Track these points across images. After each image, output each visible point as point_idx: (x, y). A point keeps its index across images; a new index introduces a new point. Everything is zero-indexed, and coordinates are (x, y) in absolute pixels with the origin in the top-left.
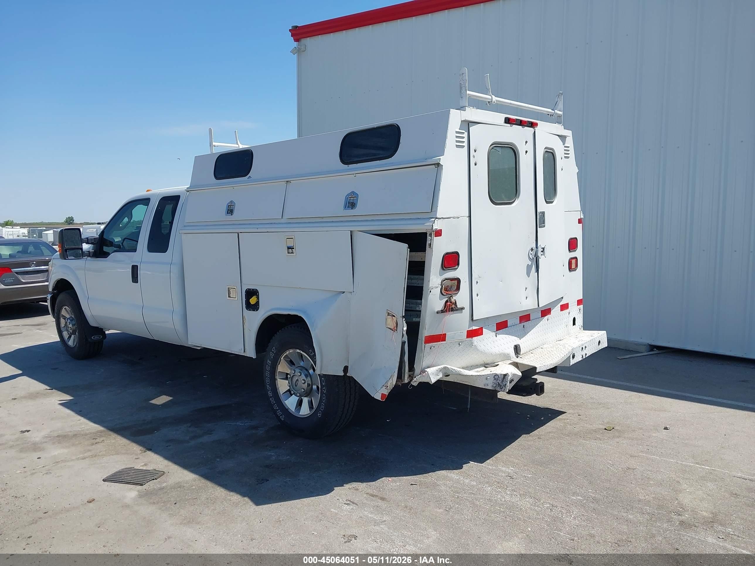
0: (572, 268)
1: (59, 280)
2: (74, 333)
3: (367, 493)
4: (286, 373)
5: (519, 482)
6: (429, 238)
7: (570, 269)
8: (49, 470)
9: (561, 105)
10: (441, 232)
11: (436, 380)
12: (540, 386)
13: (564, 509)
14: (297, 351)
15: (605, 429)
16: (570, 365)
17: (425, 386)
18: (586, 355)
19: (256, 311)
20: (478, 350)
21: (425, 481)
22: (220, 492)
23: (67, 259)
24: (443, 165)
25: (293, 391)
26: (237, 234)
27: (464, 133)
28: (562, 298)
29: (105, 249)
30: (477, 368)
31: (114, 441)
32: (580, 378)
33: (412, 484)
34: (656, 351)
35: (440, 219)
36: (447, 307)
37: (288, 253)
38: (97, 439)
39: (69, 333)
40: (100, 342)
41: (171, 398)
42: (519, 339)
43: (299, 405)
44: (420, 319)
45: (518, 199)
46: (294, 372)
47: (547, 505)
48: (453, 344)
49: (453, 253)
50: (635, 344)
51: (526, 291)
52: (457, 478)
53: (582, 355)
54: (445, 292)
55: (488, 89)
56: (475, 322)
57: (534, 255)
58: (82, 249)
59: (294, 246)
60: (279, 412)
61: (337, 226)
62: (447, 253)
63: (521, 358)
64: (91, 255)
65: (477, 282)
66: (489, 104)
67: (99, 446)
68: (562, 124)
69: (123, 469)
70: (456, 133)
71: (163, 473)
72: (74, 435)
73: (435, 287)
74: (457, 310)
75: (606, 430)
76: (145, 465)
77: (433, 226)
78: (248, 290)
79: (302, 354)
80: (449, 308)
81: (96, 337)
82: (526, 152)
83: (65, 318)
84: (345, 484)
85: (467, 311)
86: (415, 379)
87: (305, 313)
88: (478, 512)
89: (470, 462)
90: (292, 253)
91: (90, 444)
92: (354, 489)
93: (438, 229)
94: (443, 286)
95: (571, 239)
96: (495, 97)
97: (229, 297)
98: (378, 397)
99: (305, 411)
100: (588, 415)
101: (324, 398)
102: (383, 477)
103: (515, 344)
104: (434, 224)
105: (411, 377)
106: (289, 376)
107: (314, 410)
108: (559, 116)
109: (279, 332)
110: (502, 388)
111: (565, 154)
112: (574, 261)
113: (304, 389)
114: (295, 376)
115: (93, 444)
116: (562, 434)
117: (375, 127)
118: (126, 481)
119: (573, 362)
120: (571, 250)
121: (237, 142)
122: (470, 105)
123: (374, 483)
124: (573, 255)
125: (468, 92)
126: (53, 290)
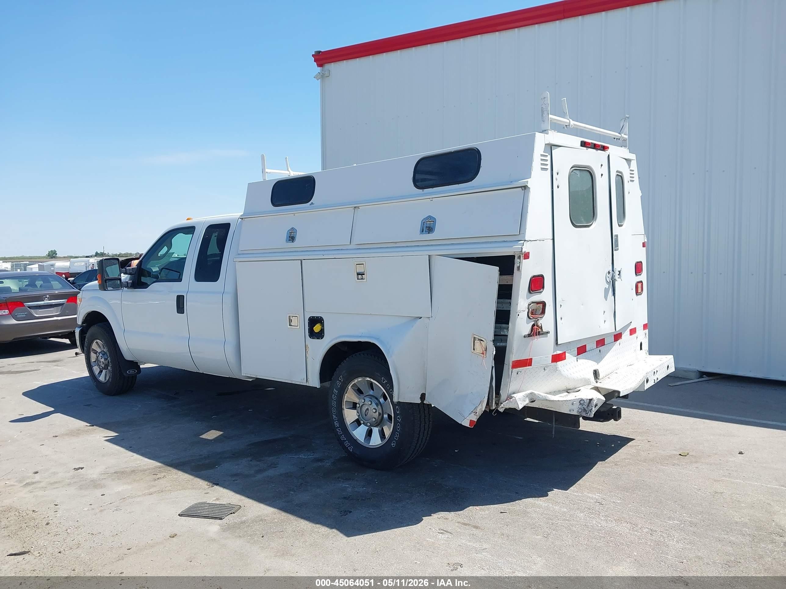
0: (639, 292)
1: (90, 313)
2: (106, 367)
3: (458, 522)
4: (353, 402)
5: (610, 508)
6: (517, 261)
7: (637, 293)
8: (117, 507)
9: (626, 130)
10: (529, 255)
11: (523, 406)
12: (618, 412)
13: (664, 533)
14: (367, 379)
15: (680, 455)
16: (644, 389)
17: (511, 412)
18: (657, 379)
19: (321, 339)
20: (562, 375)
21: (514, 509)
22: (304, 525)
23: (106, 289)
24: (529, 188)
25: (363, 421)
26: (300, 261)
27: (547, 156)
28: (631, 322)
29: (143, 279)
30: (560, 393)
31: (176, 476)
32: (637, 405)
33: (501, 513)
34: (705, 377)
35: (528, 241)
36: (534, 332)
37: (358, 279)
38: (157, 474)
39: (101, 368)
40: (134, 377)
41: (221, 433)
42: (597, 364)
43: (368, 436)
44: (507, 344)
45: (595, 222)
46: (364, 401)
47: (646, 530)
48: (539, 369)
49: (539, 276)
50: (684, 371)
51: (604, 314)
52: (546, 505)
53: (654, 380)
54: (532, 315)
55: (566, 112)
56: (559, 346)
57: (611, 278)
58: (120, 279)
59: (364, 272)
60: (347, 443)
61: (413, 251)
62: (534, 276)
63: (600, 382)
64: (129, 285)
65: (561, 306)
66: (567, 128)
67: (161, 481)
68: (627, 148)
69: (197, 503)
70: (541, 156)
71: (239, 506)
72: (132, 471)
73: (522, 311)
74: (543, 334)
75: (682, 455)
76: (217, 499)
77: (522, 249)
78: (311, 317)
79: (372, 382)
80: (536, 332)
81: (131, 372)
82: (602, 175)
83: (96, 352)
84: (432, 514)
85: (552, 335)
86: (502, 405)
87: (378, 339)
88: (577, 538)
89: (554, 489)
90: (362, 279)
91: (152, 479)
92: (443, 518)
93: (526, 252)
94: (530, 309)
95: (638, 262)
96: (573, 120)
97: (290, 325)
98: (466, 423)
99: (376, 441)
100: (658, 441)
101: (398, 427)
102: (469, 506)
103: (594, 369)
104: (523, 247)
105: (497, 404)
106: (358, 405)
107: (386, 440)
108: (625, 140)
109: (346, 360)
110: (588, 413)
111: (631, 177)
112: (640, 285)
113: (375, 418)
114: (364, 405)
115: (155, 480)
116: (638, 460)
117: (452, 151)
118: (204, 515)
119: (647, 386)
120: (637, 274)
121: (287, 169)
122: (552, 129)
123: (462, 512)
124: (639, 278)
125: (550, 116)
126: (83, 323)
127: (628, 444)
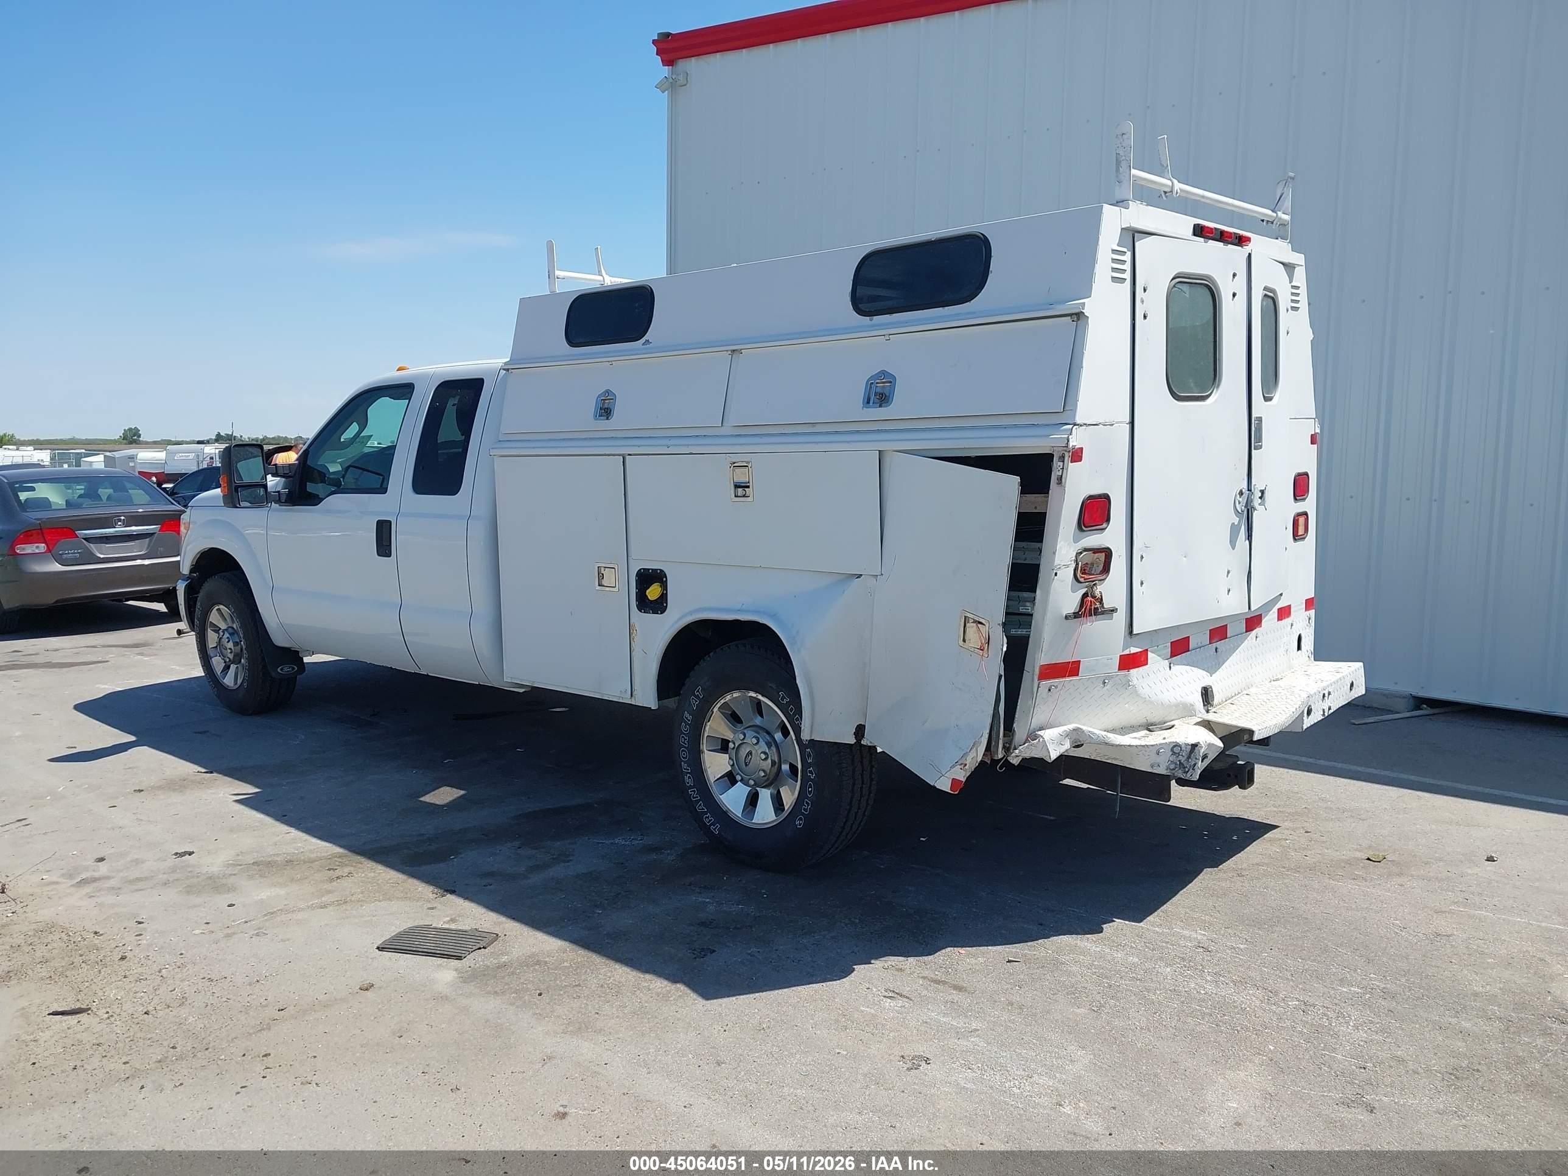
0: (1299, 534)
1: (205, 551)
2: (237, 660)
3: (924, 978)
4: (722, 739)
5: (1224, 958)
6: (1056, 464)
7: (1296, 537)
8: (259, 928)
9: (1288, 203)
10: (1082, 454)
11: (1058, 754)
12: (1249, 771)
13: (1329, 1010)
14: (750, 695)
15: (1368, 859)
16: (1302, 729)
17: (1035, 767)
18: (1330, 709)
19: (661, 613)
20: (1138, 695)
21: (1035, 955)
22: (622, 974)
23: (238, 506)
24: (1088, 317)
25: (741, 776)
26: (621, 457)
27: (1126, 252)
28: (1281, 595)
29: (311, 488)
30: (1134, 731)
31: (373, 874)
33: (1009, 961)
34: (1426, 709)
35: (1081, 425)
36: (1085, 609)
37: (735, 496)
38: (336, 869)
39: (228, 660)
40: (291, 680)
41: (462, 792)
42: (1209, 674)
43: (751, 804)
44: (1030, 632)
45: (1217, 390)
46: (743, 737)
47: (1294, 1003)
48: (1092, 682)
49: (1100, 496)
50: (1384, 695)
51: (1227, 576)
52: (1098, 949)
53: (1324, 710)
54: (1083, 576)
55: (1165, 165)
56: (1134, 639)
57: (1244, 505)
58: (265, 486)
59: (749, 482)
60: (708, 818)
61: (848, 442)
62: (1090, 497)
63: (1215, 712)
64: (283, 499)
65: (1142, 557)
66: (1166, 197)
67: (346, 883)
68: (1288, 241)
69: (414, 927)
70: (1112, 253)
71: (495, 935)
72: (287, 861)
73: (1064, 565)
74: (1103, 614)
75: (1371, 860)
76: (453, 920)
77: (1068, 441)
78: (642, 571)
79: (759, 699)
80: (1090, 609)
81: (286, 669)
82: (1234, 295)
83: (217, 630)
84: (872, 959)
85: (1121, 616)
86: (1017, 751)
87: (773, 616)
88: (1157, 1014)
89: (1114, 919)
90: (744, 496)
91: (325, 878)
92: (892, 968)
93: (1076, 447)
94: (1080, 563)
95: (1299, 475)
96: (1179, 182)
97: (599, 585)
98: (944, 785)
99: (765, 814)
100: (1325, 831)
101: (810, 789)
102: (947, 947)
103: (1203, 686)
104: (1070, 437)
105: (1007, 749)
106: (731, 745)
107: (785, 814)
108: (1283, 225)
109: (709, 656)
110: (1188, 772)
111: (1293, 301)
112: (1302, 520)
113: (764, 771)
114: (744, 745)
115: (331, 880)
116: (1284, 868)
117: (933, 239)
118: (426, 950)
119: (1308, 722)
120: (1298, 498)
121: (599, 272)
122: (1135, 198)
123: (931, 957)
124: (1301, 507)
125: (1133, 171)
126: (192, 571)
127: (1265, 836)
